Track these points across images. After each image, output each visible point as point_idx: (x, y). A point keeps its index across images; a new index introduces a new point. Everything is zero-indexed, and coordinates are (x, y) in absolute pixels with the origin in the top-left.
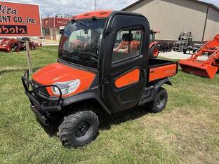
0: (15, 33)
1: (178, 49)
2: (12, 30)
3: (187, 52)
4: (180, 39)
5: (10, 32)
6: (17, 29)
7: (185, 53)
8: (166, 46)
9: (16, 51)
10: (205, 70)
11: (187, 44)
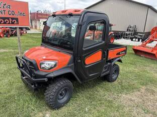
0: (9, 23)
1: (126, 37)
2: (7, 21)
3: (134, 40)
4: (128, 30)
5: (5, 23)
6: (11, 20)
7: (132, 40)
8: (119, 35)
9: (7, 37)
10: (154, 54)
11: (133, 34)
